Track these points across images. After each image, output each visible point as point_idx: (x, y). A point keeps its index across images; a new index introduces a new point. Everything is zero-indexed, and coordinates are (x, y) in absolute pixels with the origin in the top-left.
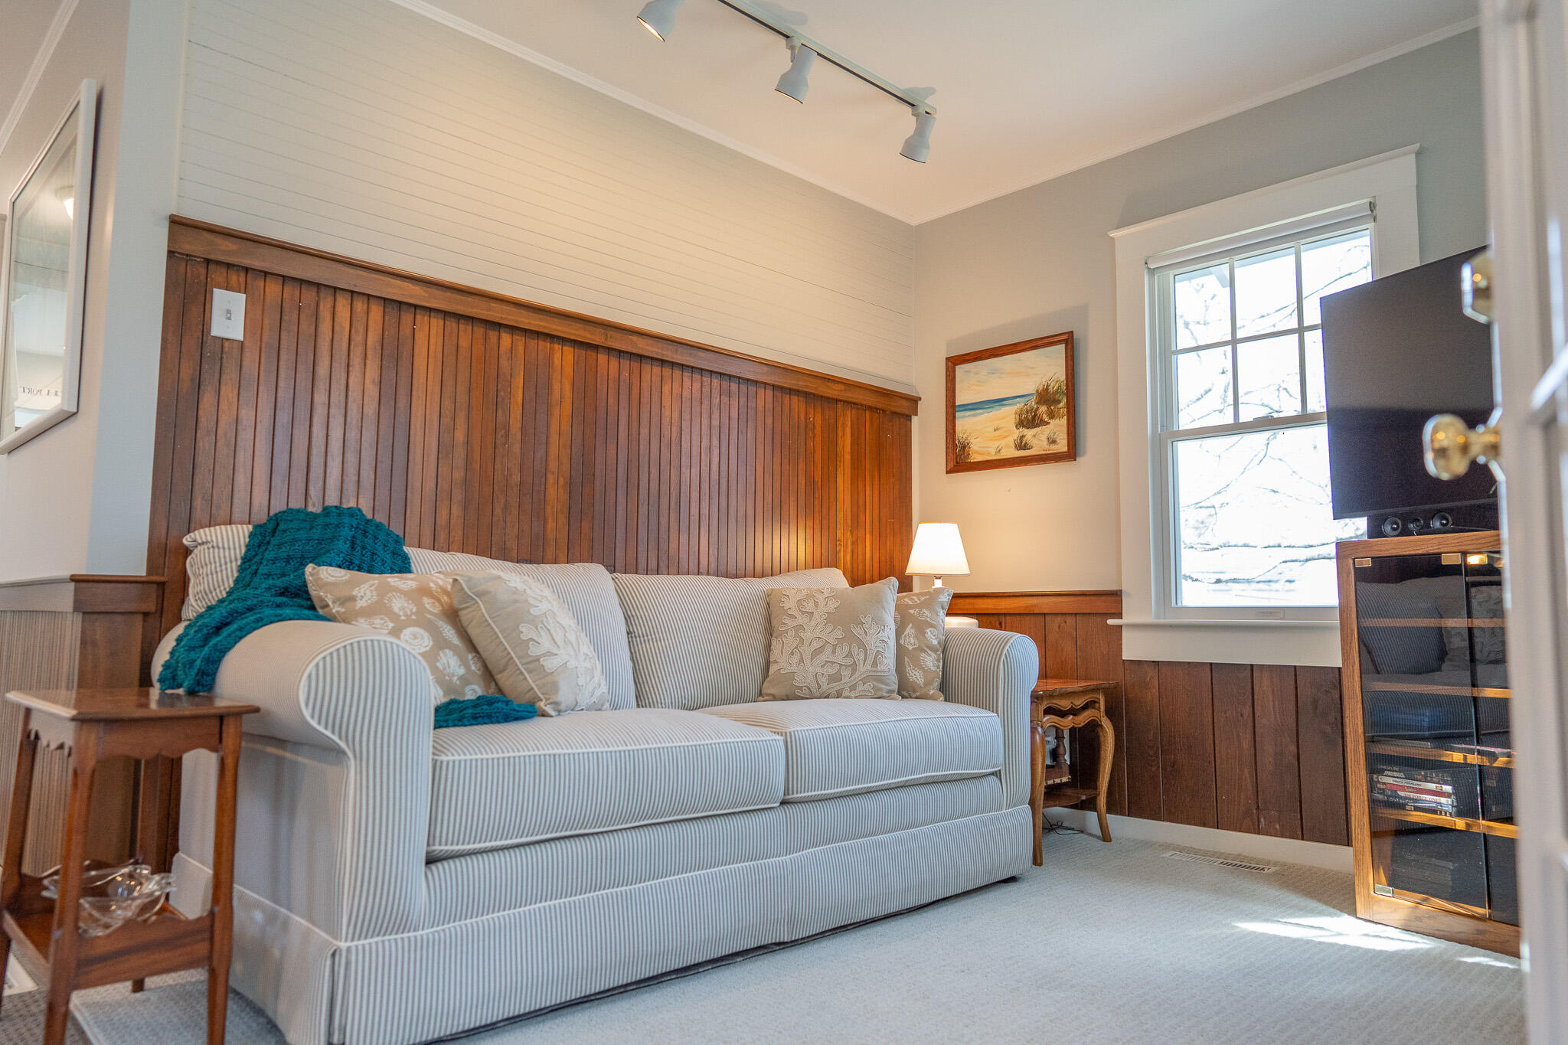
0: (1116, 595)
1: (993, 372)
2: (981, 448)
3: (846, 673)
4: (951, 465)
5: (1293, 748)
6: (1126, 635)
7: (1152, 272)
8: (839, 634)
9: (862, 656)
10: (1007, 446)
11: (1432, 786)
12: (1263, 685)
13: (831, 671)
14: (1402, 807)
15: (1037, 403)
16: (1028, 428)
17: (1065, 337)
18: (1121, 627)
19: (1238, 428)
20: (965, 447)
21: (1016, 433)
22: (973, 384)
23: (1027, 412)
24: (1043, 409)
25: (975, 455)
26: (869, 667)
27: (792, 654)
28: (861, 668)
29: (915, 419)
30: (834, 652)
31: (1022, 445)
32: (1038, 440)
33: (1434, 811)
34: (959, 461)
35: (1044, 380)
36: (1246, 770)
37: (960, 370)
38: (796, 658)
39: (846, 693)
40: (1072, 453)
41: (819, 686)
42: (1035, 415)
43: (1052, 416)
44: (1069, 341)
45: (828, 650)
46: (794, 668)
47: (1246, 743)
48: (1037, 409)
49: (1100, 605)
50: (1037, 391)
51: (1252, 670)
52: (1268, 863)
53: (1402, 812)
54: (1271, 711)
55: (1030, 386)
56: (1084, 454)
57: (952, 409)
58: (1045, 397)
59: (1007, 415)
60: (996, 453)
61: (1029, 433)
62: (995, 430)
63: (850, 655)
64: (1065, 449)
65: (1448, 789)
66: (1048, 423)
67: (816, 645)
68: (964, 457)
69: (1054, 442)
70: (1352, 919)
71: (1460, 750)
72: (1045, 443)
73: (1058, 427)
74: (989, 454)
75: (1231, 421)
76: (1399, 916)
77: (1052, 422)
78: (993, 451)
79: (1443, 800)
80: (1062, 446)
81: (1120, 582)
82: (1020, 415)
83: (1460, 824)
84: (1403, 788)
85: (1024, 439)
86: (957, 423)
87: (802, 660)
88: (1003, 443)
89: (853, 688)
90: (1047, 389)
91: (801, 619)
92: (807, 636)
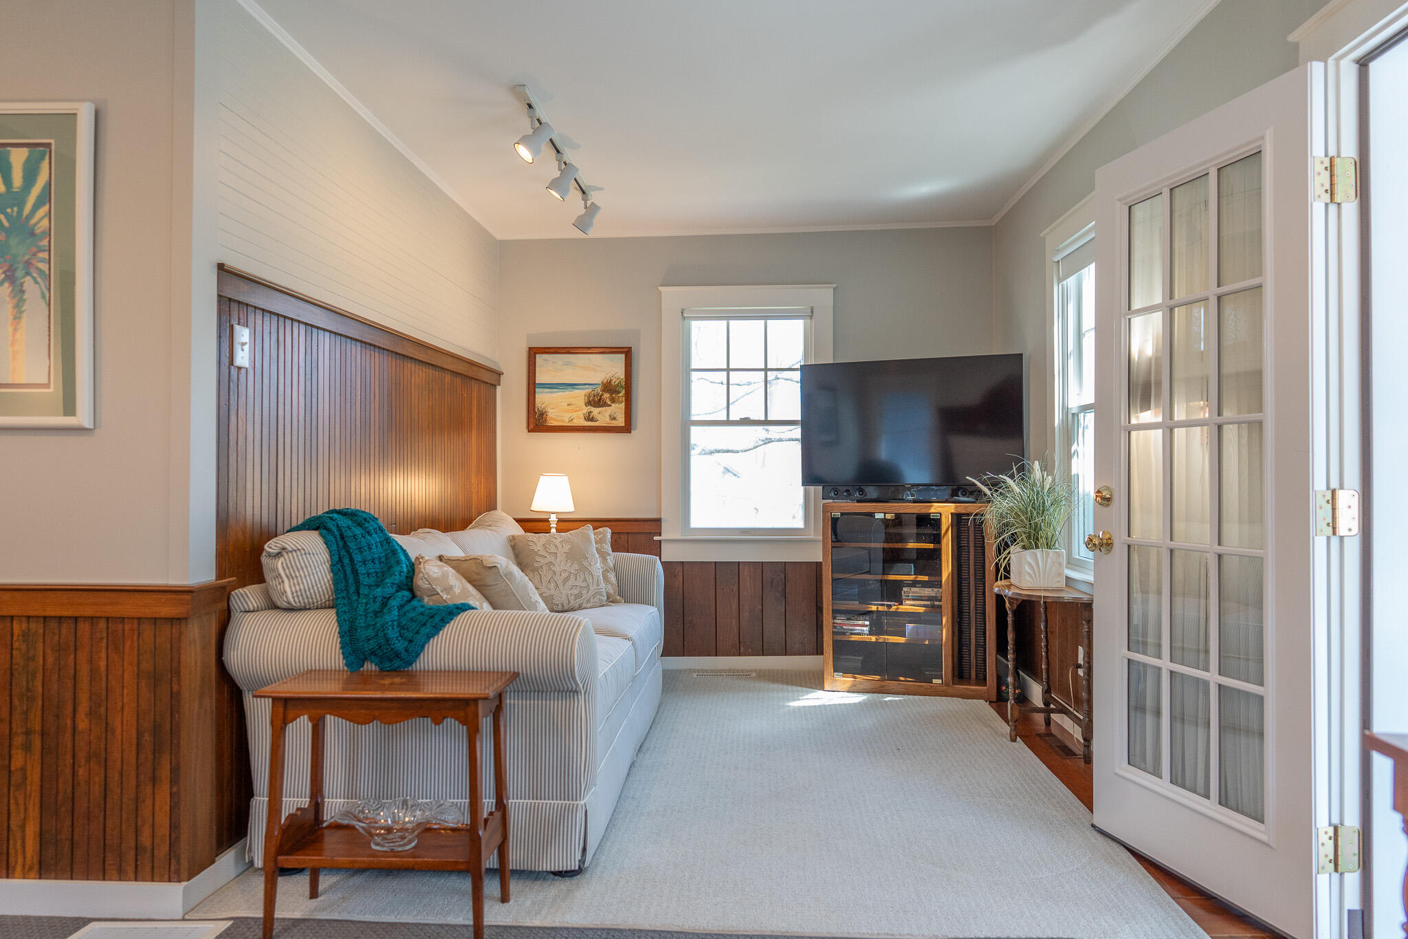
0: (659, 521)
1: (567, 364)
2: (556, 415)
3: (584, 592)
4: (532, 426)
5: (760, 607)
6: (663, 545)
7: (684, 318)
8: (576, 566)
9: (591, 581)
10: (578, 418)
11: (860, 623)
12: (745, 573)
13: (576, 592)
14: (844, 634)
15: (602, 391)
16: (594, 407)
17: (626, 350)
18: (660, 541)
19: (728, 423)
20: (542, 414)
21: (586, 410)
22: (548, 370)
23: (594, 396)
24: (606, 395)
25: (552, 421)
26: (595, 587)
27: (549, 582)
28: (592, 588)
29: (499, 389)
30: (576, 579)
31: (589, 418)
32: (603, 416)
33: (859, 634)
34: (537, 423)
35: (608, 376)
36: (734, 621)
37: (540, 358)
38: (552, 585)
39: (584, 605)
40: (627, 428)
41: (569, 602)
42: (600, 399)
43: (613, 401)
44: (628, 353)
45: (572, 578)
46: (553, 592)
47: (735, 606)
48: (602, 395)
49: (647, 528)
50: (603, 383)
51: (739, 564)
52: (751, 671)
53: (845, 636)
54: (749, 587)
55: (598, 378)
56: (635, 429)
57: (532, 386)
58: (608, 387)
59: (579, 396)
60: (569, 421)
61: (595, 411)
62: (568, 405)
63: (585, 580)
64: (623, 425)
65: (867, 623)
66: (611, 406)
67: (564, 575)
68: (542, 421)
69: (614, 419)
70: (822, 691)
71: (875, 605)
72: (608, 419)
73: (618, 409)
74: (563, 421)
75: (725, 419)
76: (847, 686)
77: (613, 405)
78: (567, 420)
79: (865, 628)
80: (621, 422)
81: (660, 511)
82: (589, 397)
83: (873, 639)
84: (846, 625)
85: (592, 415)
86: (537, 396)
87: (557, 586)
88: (575, 415)
89: (588, 601)
90: (610, 382)
91: (550, 558)
92: (557, 569)
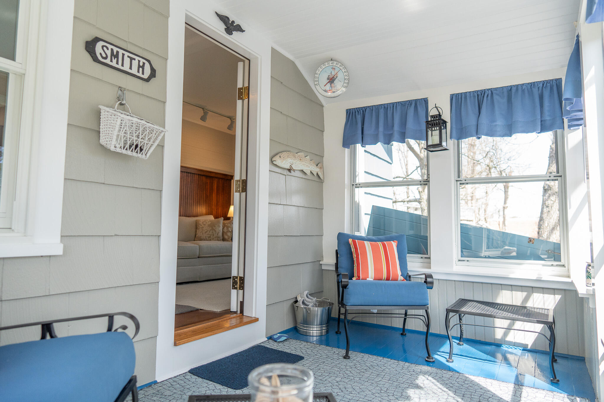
3: (212, 236)
8: (211, 229)
9: (215, 233)
13: (209, 236)
26: (216, 235)
29: (232, 180)
38: (202, 233)
39: (212, 240)
41: (206, 238)
45: (208, 232)
46: (201, 235)
63: (213, 233)
67: (206, 231)
91: (203, 226)
92: (204, 229)
